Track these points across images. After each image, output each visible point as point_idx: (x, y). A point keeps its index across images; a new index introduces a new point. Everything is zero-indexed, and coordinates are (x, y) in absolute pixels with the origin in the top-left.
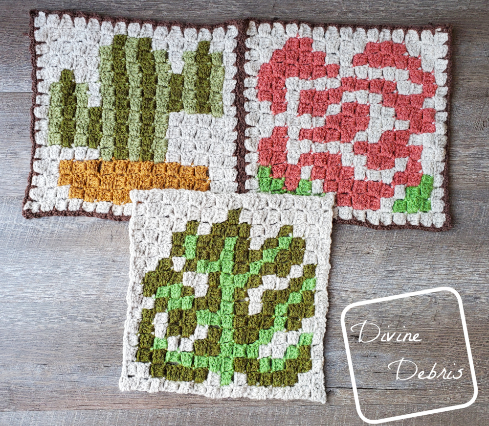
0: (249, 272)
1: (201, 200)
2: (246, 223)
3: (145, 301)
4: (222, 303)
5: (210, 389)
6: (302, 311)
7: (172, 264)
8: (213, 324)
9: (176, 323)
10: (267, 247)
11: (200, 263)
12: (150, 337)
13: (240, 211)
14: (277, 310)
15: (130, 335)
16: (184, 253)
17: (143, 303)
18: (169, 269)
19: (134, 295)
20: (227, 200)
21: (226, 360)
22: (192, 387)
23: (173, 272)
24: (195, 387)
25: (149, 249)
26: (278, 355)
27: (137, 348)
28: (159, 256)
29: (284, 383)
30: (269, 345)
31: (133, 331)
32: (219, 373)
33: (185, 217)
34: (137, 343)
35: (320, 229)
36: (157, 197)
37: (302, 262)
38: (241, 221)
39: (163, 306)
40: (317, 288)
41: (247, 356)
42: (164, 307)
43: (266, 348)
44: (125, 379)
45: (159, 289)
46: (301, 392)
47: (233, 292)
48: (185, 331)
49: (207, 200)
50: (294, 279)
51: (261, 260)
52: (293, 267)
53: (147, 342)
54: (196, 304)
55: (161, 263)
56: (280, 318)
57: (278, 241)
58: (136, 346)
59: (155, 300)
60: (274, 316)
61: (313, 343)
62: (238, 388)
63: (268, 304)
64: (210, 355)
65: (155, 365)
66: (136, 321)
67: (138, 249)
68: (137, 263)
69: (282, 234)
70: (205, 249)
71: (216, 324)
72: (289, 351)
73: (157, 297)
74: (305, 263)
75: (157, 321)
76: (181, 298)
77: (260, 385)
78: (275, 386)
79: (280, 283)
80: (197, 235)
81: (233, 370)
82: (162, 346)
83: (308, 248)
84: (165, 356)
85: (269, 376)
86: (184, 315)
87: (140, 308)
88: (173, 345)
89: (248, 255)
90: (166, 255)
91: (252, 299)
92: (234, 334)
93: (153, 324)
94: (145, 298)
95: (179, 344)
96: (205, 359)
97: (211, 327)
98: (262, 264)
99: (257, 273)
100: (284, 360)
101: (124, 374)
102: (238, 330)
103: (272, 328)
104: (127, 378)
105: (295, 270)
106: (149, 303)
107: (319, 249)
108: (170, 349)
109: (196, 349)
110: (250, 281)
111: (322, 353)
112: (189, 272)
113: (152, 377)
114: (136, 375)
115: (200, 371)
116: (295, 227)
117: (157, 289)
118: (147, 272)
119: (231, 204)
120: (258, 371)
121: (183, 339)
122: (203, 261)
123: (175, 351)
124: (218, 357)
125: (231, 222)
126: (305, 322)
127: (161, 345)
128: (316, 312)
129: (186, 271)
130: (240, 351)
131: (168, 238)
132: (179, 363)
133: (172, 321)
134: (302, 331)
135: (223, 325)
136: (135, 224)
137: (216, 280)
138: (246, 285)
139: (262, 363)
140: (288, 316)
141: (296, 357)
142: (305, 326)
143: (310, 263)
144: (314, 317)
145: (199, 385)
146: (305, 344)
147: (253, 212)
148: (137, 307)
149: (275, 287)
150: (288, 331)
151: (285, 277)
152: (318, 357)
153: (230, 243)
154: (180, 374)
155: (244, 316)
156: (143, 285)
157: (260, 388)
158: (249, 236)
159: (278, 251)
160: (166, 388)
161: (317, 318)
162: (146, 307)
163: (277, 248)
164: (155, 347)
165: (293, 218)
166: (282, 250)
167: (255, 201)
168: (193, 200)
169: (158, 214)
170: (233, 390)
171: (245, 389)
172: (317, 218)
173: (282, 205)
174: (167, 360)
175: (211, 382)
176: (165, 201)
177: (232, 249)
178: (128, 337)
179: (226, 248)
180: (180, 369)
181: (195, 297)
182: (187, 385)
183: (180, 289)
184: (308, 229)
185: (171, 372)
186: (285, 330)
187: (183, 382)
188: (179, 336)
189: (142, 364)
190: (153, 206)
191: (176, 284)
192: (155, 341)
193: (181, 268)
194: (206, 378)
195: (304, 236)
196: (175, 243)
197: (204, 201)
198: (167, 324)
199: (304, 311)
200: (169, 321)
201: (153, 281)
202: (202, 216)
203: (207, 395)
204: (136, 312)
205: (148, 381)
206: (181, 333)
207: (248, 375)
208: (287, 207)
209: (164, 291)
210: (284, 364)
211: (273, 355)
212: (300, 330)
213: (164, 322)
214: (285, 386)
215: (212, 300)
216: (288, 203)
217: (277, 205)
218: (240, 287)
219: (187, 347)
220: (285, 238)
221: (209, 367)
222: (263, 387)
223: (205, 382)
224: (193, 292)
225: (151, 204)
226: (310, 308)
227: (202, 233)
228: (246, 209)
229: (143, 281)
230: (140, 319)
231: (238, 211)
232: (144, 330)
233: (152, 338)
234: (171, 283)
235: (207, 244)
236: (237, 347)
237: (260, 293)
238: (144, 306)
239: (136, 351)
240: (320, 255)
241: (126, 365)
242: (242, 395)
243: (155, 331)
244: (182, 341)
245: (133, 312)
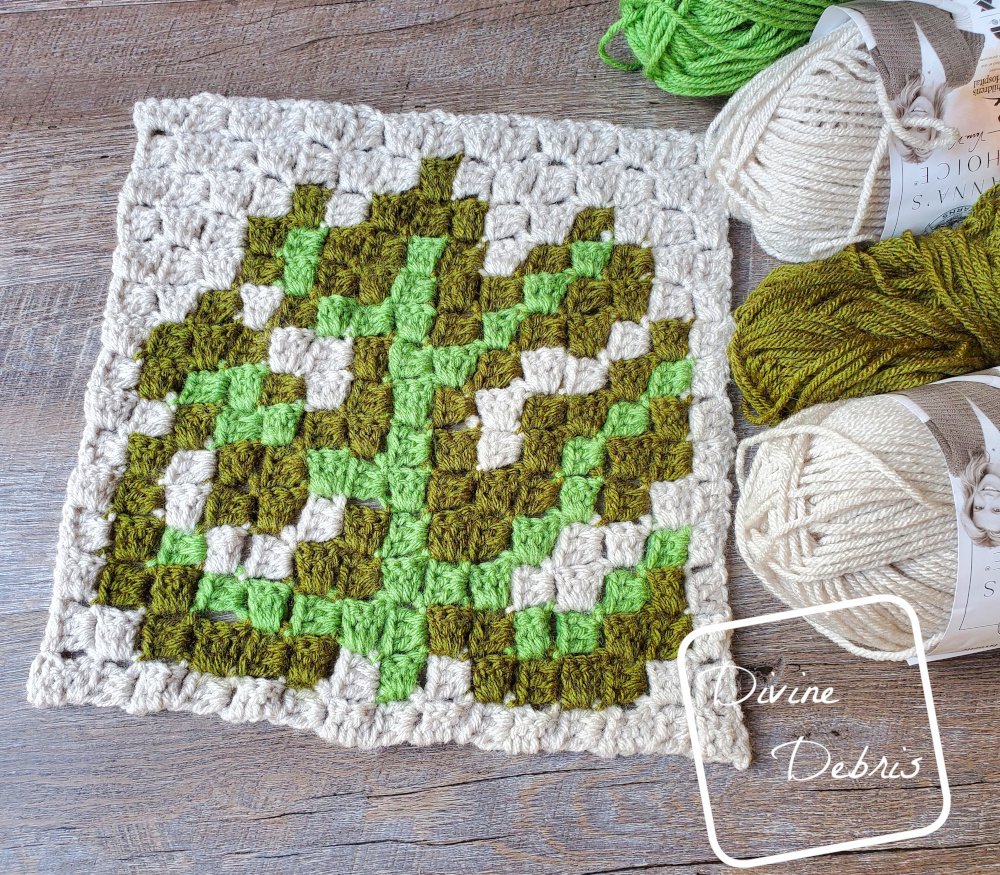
0: (482, 338)
1: (340, 125)
2: (475, 196)
3: (144, 412)
4: (394, 430)
5: (339, 711)
6: (650, 459)
7: (239, 305)
8: (360, 495)
9: (239, 485)
10: (537, 268)
11: (329, 305)
12: (149, 525)
13: (457, 165)
14: (569, 453)
15: (83, 518)
16: (279, 275)
17: (136, 416)
18: (229, 319)
19: (106, 390)
20: (420, 131)
21: (401, 616)
22: (275, 699)
23: (239, 329)
24: (289, 702)
25: (172, 262)
26: (575, 597)
27: (101, 561)
28: (202, 282)
29: (600, 696)
30: (547, 565)
31: (91, 503)
32: (373, 655)
33: (289, 171)
34: (105, 543)
35: (694, 217)
36: (208, 119)
37: (646, 312)
38: (458, 191)
39: (198, 432)
40: (699, 389)
41: (472, 602)
42: (203, 433)
43: (535, 577)
44: (52, 664)
45: (191, 376)
46: (661, 730)
47: (430, 397)
48: (269, 513)
49: (359, 128)
50: (623, 363)
51: (519, 306)
52: (618, 329)
53: (139, 540)
54: (308, 429)
55: (206, 304)
56: (581, 481)
57: (569, 253)
58: (98, 553)
59: (174, 408)
60: (558, 475)
61: (693, 561)
62: (441, 707)
63: (541, 436)
64: (347, 593)
65: (158, 618)
66: (104, 470)
67: (135, 258)
68: (129, 299)
69: (581, 232)
70: (345, 267)
71: (371, 495)
72: (615, 589)
73: (181, 400)
74: (653, 315)
75: (176, 475)
76: (260, 410)
77: (517, 703)
78: (569, 708)
79: (578, 372)
80: (322, 225)
81: (423, 649)
82: (189, 553)
83: (662, 271)
84: (194, 589)
85: (548, 669)
86: (267, 463)
87: (125, 429)
88: (222, 552)
89: (478, 288)
90: (222, 280)
91: (489, 421)
92: (429, 527)
93: (160, 482)
94: (144, 403)
95: (245, 553)
96: (328, 607)
97: (352, 502)
98: (521, 317)
99: (505, 345)
100: (599, 618)
101: (47, 648)
102: (443, 518)
103: (556, 512)
104: (58, 662)
105: (624, 335)
106: (156, 417)
107: (698, 275)
108: (211, 568)
109: (301, 573)
110: (482, 366)
111: (725, 592)
112: (292, 330)
113: (143, 659)
114: (90, 652)
115: (308, 645)
116: (619, 213)
117: (185, 376)
118: (156, 324)
119: (429, 140)
120: (509, 651)
121: (258, 540)
122: (337, 298)
123: (231, 576)
124: (374, 602)
125: (428, 193)
126: (663, 494)
127: (184, 551)
128: (696, 461)
129: (282, 324)
130: (449, 582)
131: (234, 230)
132: (241, 615)
133: (225, 477)
134: (654, 522)
135: (393, 501)
136: (137, 189)
137: (377, 358)
138: (470, 377)
139: (522, 624)
140: (605, 473)
141: (638, 607)
142: (663, 507)
143: (670, 314)
144: (691, 478)
145: (303, 693)
146: (664, 563)
147: (494, 166)
148: (114, 431)
149: (562, 386)
150: (606, 522)
151: (594, 357)
152: (710, 607)
153: (425, 249)
154: (239, 651)
155: (463, 472)
156: (139, 362)
157: (517, 711)
158: (482, 233)
159: (568, 280)
160: (189, 699)
161: (700, 482)
162: (142, 430)
163: (568, 270)
164: (161, 558)
165: (614, 187)
166: (581, 278)
167: (501, 135)
168: (316, 124)
169: (210, 159)
170: (420, 715)
171: (465, 713)
172: (686, 189)
173: (581, 152)
174: (201, 603)
175: (344, 687)
176: (235, 130)
177: (429, 270)
178: (76, 525)
179: (413, 267)
180: (242, 634)
181: (308, 409)
182: (261, 692)
183: (258, 381)
184: (659, 221)
185: (210, 642)
186: (597, 518)
187: (249, 680)
188: (247, 526)
189: (115, 612)
190: (198, 142)
191: (247, 366)
192: (166, 540)
193: (264, 318)
194: (327, 672)
195: (646, 238)
196: (255, 247)
197: (351, 130)
198: (207, 488)
199: (657, 460)
200: (215, 477)
201: (174, 349)
202: (342, 173)
203: (326, 733)
204: (109, 444)
205: (129, 671)
206: (254, 518)
207: (474, 664)
208: (595, 157)
209: (208, 385)
210: (600, 629)
211: (560, 598)
212: (645, 520)
213: (198, 479)
214: (604, 706)
215: (359, 421)
216: (599, 145)
217: (568, 150)
218: (453, 384)
219: (272, 563)
220: (592, 246)
221: (339, 634)
222: (529, 711)
223: (322, 687)
224: (302, 392)
225: (190, 136)
226: (678, 450)
227: (340, 221)
228: (473, 159)
229: (140, 350)
230: (120, 468)
231: (453, 163)
232: (129, 503)
233: (156, 530)
234: (231, 360)
235: (354, 253)
236: (439, 572)
237: (516, 404)
238: (137, 426)
239: (98, 566)
240: (701, 292)
241: (60, 616)
242: (452, 734)
243: (167, 507)
244: (254, 546)
245: (100, 446)
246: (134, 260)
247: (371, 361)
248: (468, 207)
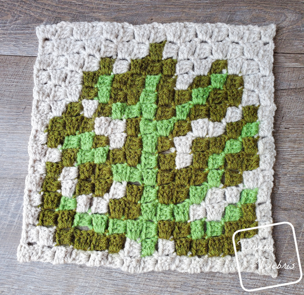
0: (175, 116)
1: (117, 32)
2: (171, 58)
3: (50, 153)
4: (143, 155)
5: (128, 261)
6: (242, 162)
7: (82, 108)
8: (132, 180)
9: (87, 179)
10: (197, 86)
11: (116, 106)
12: (56, 196)
13: (164, 45)
14: (211, 161)
15: (32, 194)
16: (96, 95)
17: (47, 155)
18: (79, 114)
19: (35, 146)
20: (148, 32)
21: (148, 225)
22: (105, 258)
23: (83, 118)
24: (110, 259)
25: (55, 92)
26: (214, 216)
27: (39, 209)
28: (67, 99)
29: (223, 252)
30: (203, 204)
31: (34, 189)
32: (139, 240)
33: (98, 53)
34: (40, 203)
35: (259, 63)
36: (65, 32)
37: (241, 103)
38: (165, 56)
39: (71, 160)
40: (261, 134)
41: (175, 219)
43: (198, 208)
44: (25, 248)
45: (66, 138)
46: (245, 264)
47: (156, 141)
48: (99, 189)
49: (124, 32)
50: (231, 124)
51: (190, 102)
52: (229, 110)
53: (52, 201)
54: (111, 156)
55: (69, 108)
56: (215, 171)
57: (210, 79)
58: (38, 207)
59: (61, 151)
60: (207, 170)
61: (259, 201)
62: (164, 258)
63: (199, 155)
64: (128, 218)
65: (61, 230)
66: (38, 176)
67: (41, 91)
68: (40, 108)
69: (215, 70)
70: (121, 90)
71: (136, 180)
72: (229, 212)
73: (63, 148)
74: (244, 104)
75: (64, 177)
76: (93, 150)
77: (192, 255)
78: (212, 256)
79: (214, 128)
80: (112, 74)
81: (156, 237)
82: (70, 205)
83: (247, 86)
84: (73, 219)
85: (204, 243)
86: (97, 170)
87: (44, 160)
88: (83, 205)
89: (174, 96)
90: (75, 99)
91: (179, 149)
92: (158, 191)
93: (59, 179)
94: (50, 149)
95: (91, 205)
96: (122, 223)
97: (129, 183)
98: (191, 107)
99: (185, 118)
100: (223, 223)
101: (23, 242)
102: (163, 188)
103: (206, 183)
104: (27, 247)
105: (232, 112)
106: (55, 155)
107: (261, 87)
108: (79, 211)
109: (111, 210)
110: (176, 127)
111: (271, 212)
112: (102, 118)
113: (57, 245)
114: (38, 242)
115: (115, 238)
116: (229, 62)
117: (64, 138)
118: (51, 118)
119: (152, 36)
120: (188, 236)
121: (95, 199)
122: (119, 103)
123: (86, 213)
124: (138, 221)
125: (153, 58)
126: (248, 176)
127: (69, 205)
128: (261, 163)
129: (99, 116)
130: (165, 212)
131: (78, 78)
132: (90, 228)
133: (82, 177)
134: (244, 186)
135: (144, 182)
136: (40, 63)
137: (135, 127)
138: (171, 132)
139: (193, 227)
140: (225, 168)
141: (238, 219)
142: (248, 181)
143: (250, 103)
144: (259, 169)
145: (115, 255)
146: (248, 202)
147: (179, 45)
148: (40, 161)
149: (207, 134)
150: (225, 186)
151: (220, 121)
152: (265, 219)
153: (152, 80)
154: (91, 241)
155: (170, 170)
156: (46, 133)
157: (193, 258)
158: (175, 72)
159: (210, 90)
160: (74, 259)
161: (262, 170)
162: (50, 160)
163: (210, 86)
164: (61, 208)
165: (227, 51)
166: (215, 89)
167: (181, 31)
168: (107, 32)
169: (67, 50)
170: (157, 261)
171: (173, 260)
172: (256, 51)
173: (214, 37)
174: (75, 224)
175: (129, 252)
176: (76, 36)
177: (154, 89)
178: (30, 196)
179: (148, 88)
180: (91, 235)
181: (111, 149)
182: (99, 256)
183: (91, 139)
184: (245, 65)
185: (80, 238)
186: (222, 185)
187: (95, 252)
188: (91, 194)
189: (45, 228)
190: (62, 43)
191: (86, 133)
192: (62, 201)
193: (92, 113)
194: (123, 247)
195: (240, 72)
196: (86, 84)
197: (121, 34)
198: (76, 181)
199: (246, 162)
200: (78, 177)
201: (59, 128)
202: (119, 52)
203: (124, 269)
204: (39, 166)
205: (52, 249)
206: (93, 191)
207: (176, 242)
208: (220, 39)
209: (72, 141)
210: (223, 227)
211: (208, 216)
212: (241, 185)
213: (72, 178)
214: (224, 255)
215: (130, 152)
216: (221, 34)
217: (208, 36)
218: (165, 135)
219: (101, 207)
220: (219, 76)
221: (126, 233)
222: (197, 258)
223: (121, 253)
224: (108, 142)
225: (59, 41)
226: (254, 158)
227: (119, 72)
228: (170, 42)
229: (46, 129)
230: (44, 175)
231: (162, 45)
232: (48, 188)
233: (58, 197)
234: (81, 131)
235: (124, 84)
236: (162, 208)
237: (189, 142)
238: (48, 158)
239: (38, 212)
240: (262, 94)
241: (26, 230)
242: (169, 267)
243: (62, 189)
244: (94, 201)
245: (36, 166)
246: (41, 92)
247: (133, 129)
248: (169, 62)
